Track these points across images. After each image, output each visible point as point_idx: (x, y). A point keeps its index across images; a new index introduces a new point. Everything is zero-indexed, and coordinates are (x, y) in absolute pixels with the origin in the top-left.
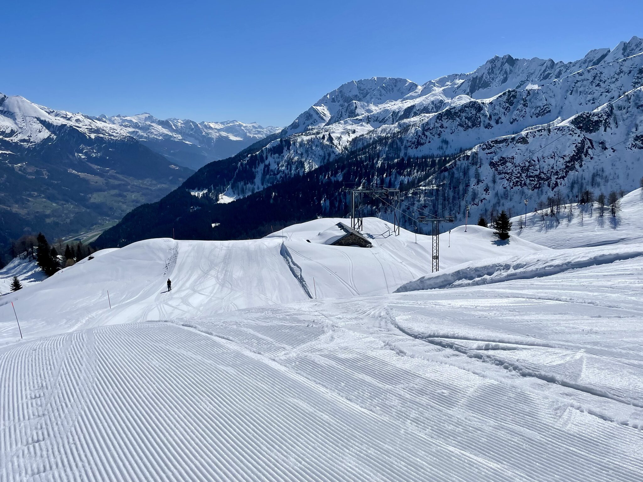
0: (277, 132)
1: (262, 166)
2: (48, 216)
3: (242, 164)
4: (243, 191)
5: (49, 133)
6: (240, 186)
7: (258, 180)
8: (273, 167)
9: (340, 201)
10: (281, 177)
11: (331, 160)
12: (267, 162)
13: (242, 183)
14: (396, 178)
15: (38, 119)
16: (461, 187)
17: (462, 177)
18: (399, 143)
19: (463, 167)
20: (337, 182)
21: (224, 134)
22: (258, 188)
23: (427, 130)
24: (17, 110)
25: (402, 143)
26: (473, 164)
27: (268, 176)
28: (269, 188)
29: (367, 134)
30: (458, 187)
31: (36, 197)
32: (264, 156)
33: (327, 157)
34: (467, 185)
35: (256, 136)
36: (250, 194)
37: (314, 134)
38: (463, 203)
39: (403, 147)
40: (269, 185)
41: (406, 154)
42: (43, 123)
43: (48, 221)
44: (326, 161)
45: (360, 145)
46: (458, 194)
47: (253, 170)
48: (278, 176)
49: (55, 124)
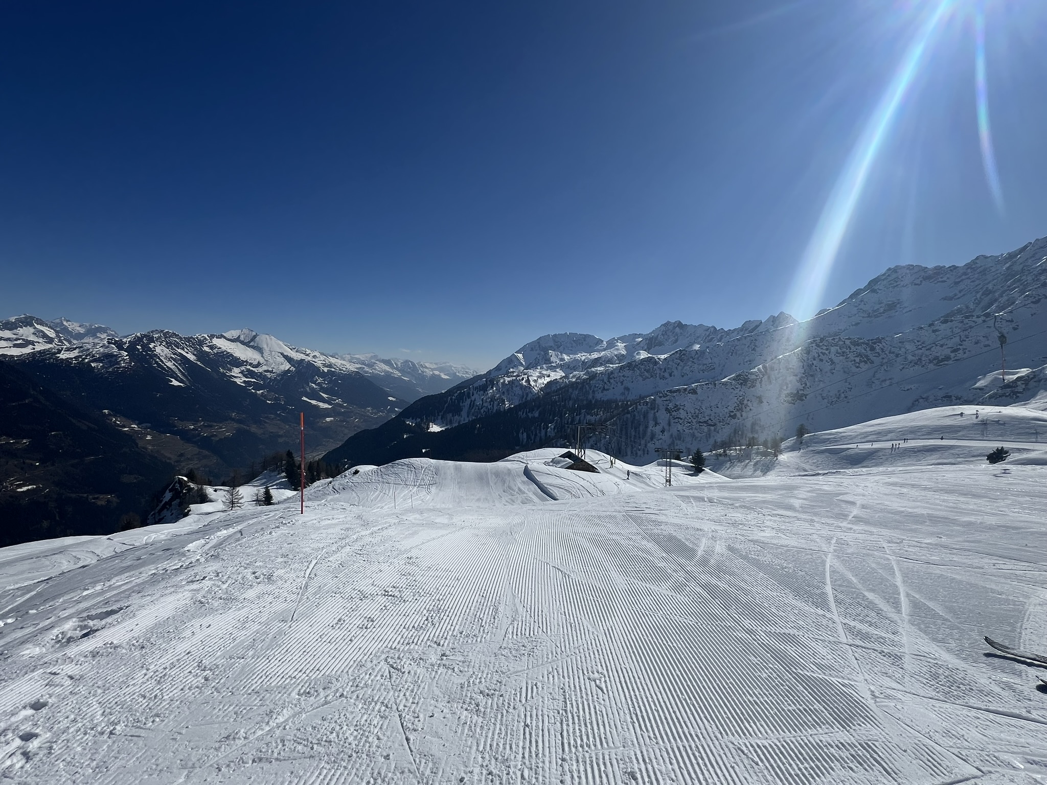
0: (482, 373)
1: (468, 401)
2: (281, 436)
3: (451, 399)
4: (451, 422)
5: (290, 366)
6: (448, 418)
7: (464, 413)
8: (478, 403)
9: (536, 435)
10: (484, 411)
11: (529, 399)
12: (473, 398)
13: (451, 415)
14: (585, 417)
15: (282, 354)
16: (641, 429)
17: (642, 420)
18: (588, 388)
19: (643, 410)
20: (534, 417)
21: (437, 373)
22: (464, 421)
23: (611, 379)
24: (265, 346)
25: (590, 388)
26: (651, 409)
27: (473, 410)
28: (473, 421)
29: (560, 379)
30: (639, 428)
31: (273, 419)
32: (471, 392)
33: (525, 396)
34: (647, 427)
35: (464, 375)
36: (457, 425)
37: (514, 376)
38: (643, 442)
39: (591, 391)
40: (474, 417)
41: (593, 397)
42: (286, 357)
43: (280, 440)
44: (524, 400)
45: (554, 388)
46: (639, 434)
47: (461, 404)
48: (482, 411)
49: (295, 359)
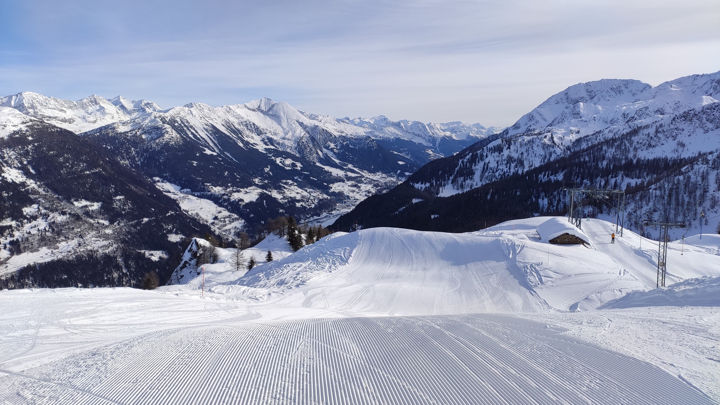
0: (498, 133)
1: (481, 164)
3: (463, 162)
4: (462, 187)
5: (304, 132)
6: (460, 182)
7: (477, 176)
8: (493, 165)
9: (559, 200)
10: (499, 175)
11: (552, 159)
12: (487, 161)
13: (462, 178)
14: (622, 180)
15: (298, 121)
16: (698, 193)
17: (700, 183)
18: (628, 145)
19: (701, 171)
20: (557, 181)
21: (448, 134)
22: (477, 184)
23: (660, 132)
25: (631, 144)
26: (714, 168)
27: (486, 174)
28: (487, 185)
29: (593, 135)
30: (695, 192)
32: (485, 154)
33: (548, 157)
34: (706, 191)
35: (478, 136)
36: (468, 189)
37: (536, 134)
38: (700, 209)
39: (631, 149)
40: (487, 182)
41: (635, 156)
42: (301, 124)
44: (546, 161)
45: (584, 146)
46: (695, 199)
47: (473, 168)
48: (497, 174)
49: (309, 125)
